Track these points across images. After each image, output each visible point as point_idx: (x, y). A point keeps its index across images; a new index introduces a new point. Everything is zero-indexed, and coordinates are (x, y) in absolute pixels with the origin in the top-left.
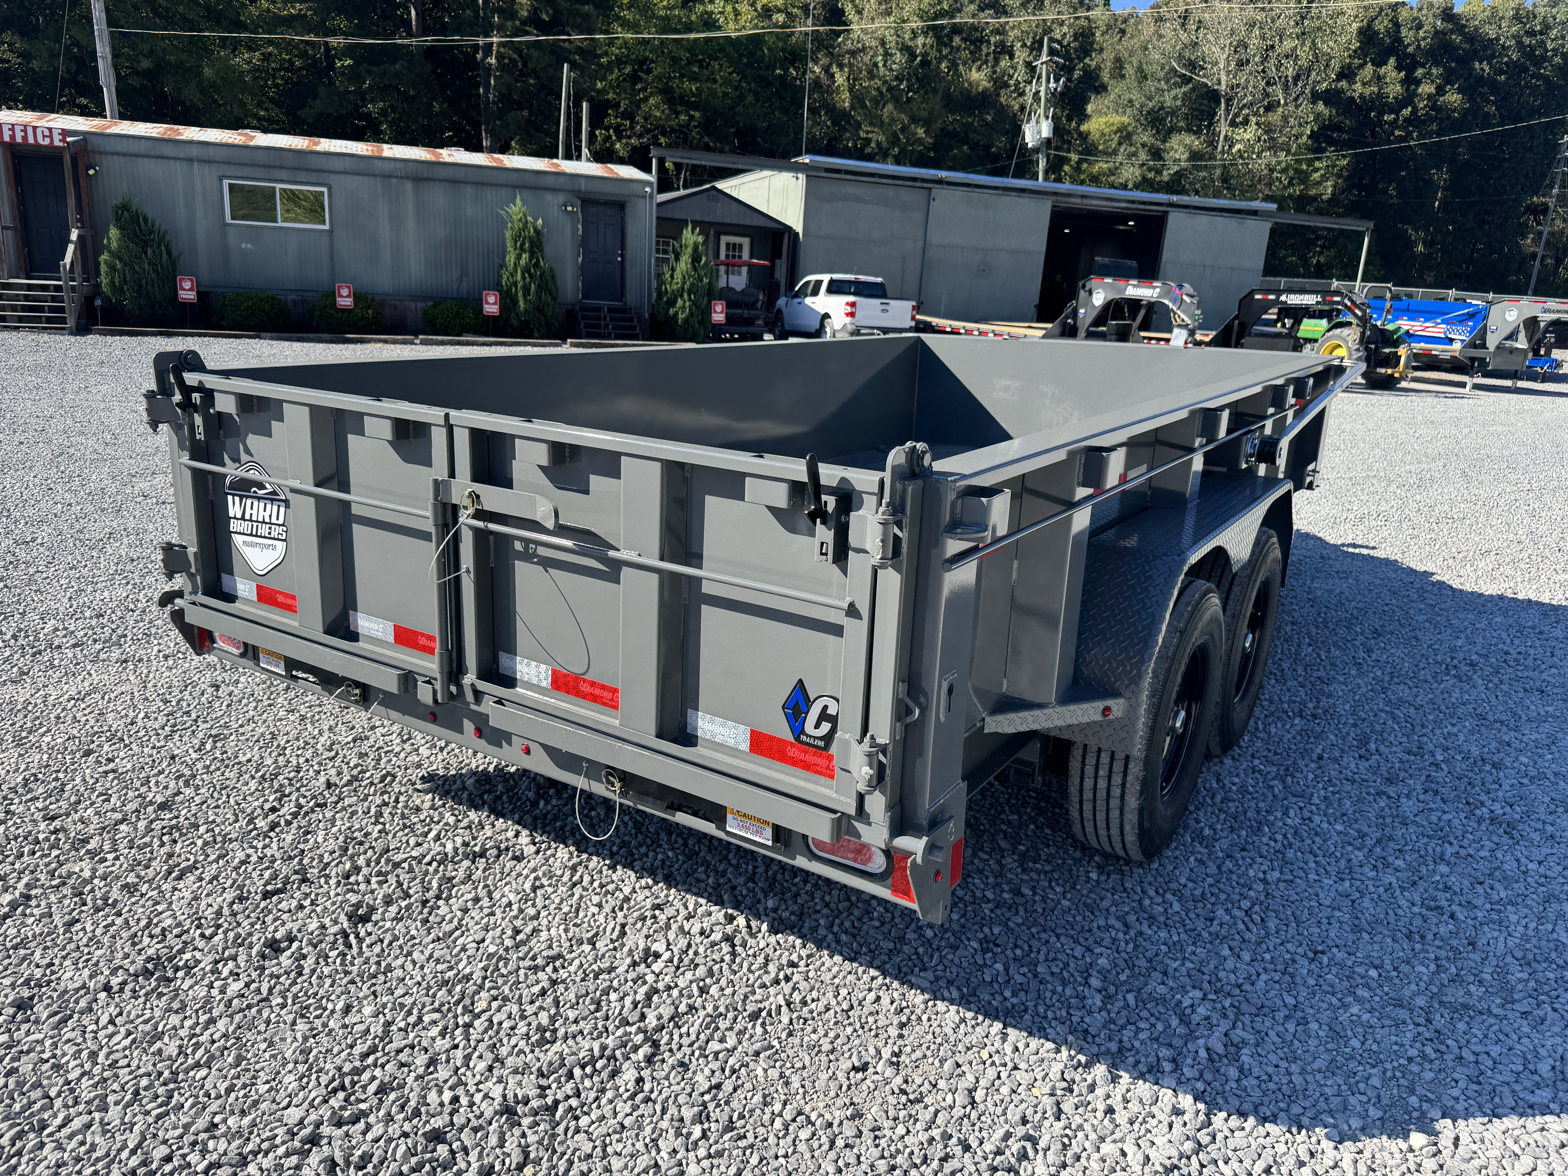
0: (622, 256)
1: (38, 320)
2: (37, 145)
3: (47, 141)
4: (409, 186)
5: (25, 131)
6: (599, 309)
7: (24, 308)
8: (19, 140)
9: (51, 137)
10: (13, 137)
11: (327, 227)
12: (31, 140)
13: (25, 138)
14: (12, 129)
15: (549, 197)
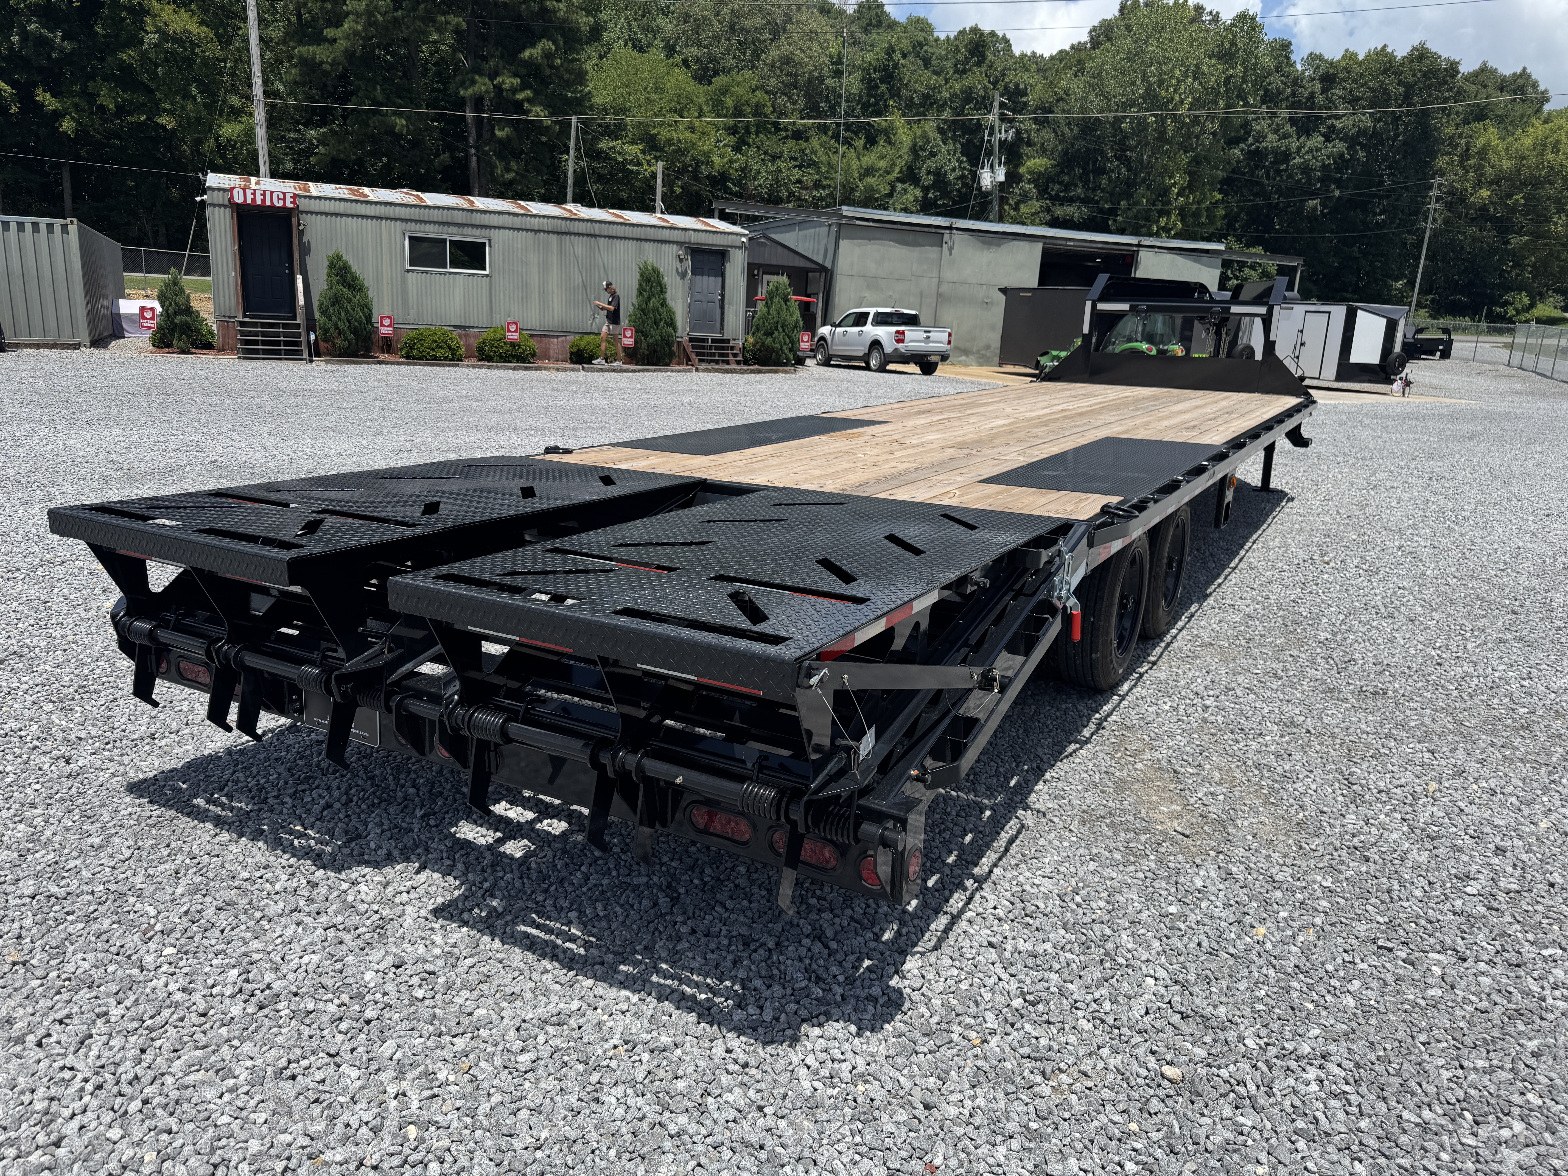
0: (723, 295)
1: (278, 352)
2: (273, 207)
3: (281, 203)
4: (554, 238)
5: (264, 195)
6: (704, 340)
7: (265, 343)
8: (259, 202)
9: (284, 199)
10: (254, 200)
11: (487, 272)
12: (268, 203)
13: (264, 201)
14: (254, 194)
15: (665, 247)
